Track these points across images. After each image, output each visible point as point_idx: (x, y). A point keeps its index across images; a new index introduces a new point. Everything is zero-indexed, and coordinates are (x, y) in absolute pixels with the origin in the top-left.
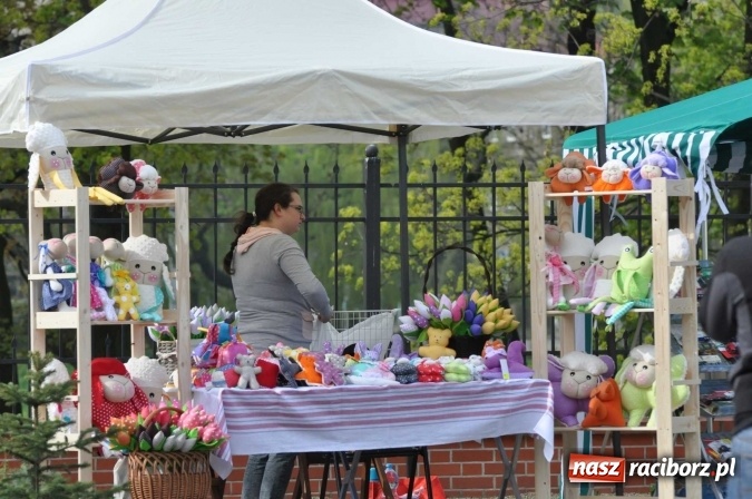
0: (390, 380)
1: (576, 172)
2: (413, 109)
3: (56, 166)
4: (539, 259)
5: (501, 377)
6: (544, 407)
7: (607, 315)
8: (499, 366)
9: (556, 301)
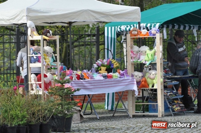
0: (102, 78)
1: (136, 32)
2: (103, 18)
3: (34, 31)
4: (129, 51)
5: (125, 77)
6: (134, 84)
7: (146, 63)
8: (124, 75)
9: (133, 60)
